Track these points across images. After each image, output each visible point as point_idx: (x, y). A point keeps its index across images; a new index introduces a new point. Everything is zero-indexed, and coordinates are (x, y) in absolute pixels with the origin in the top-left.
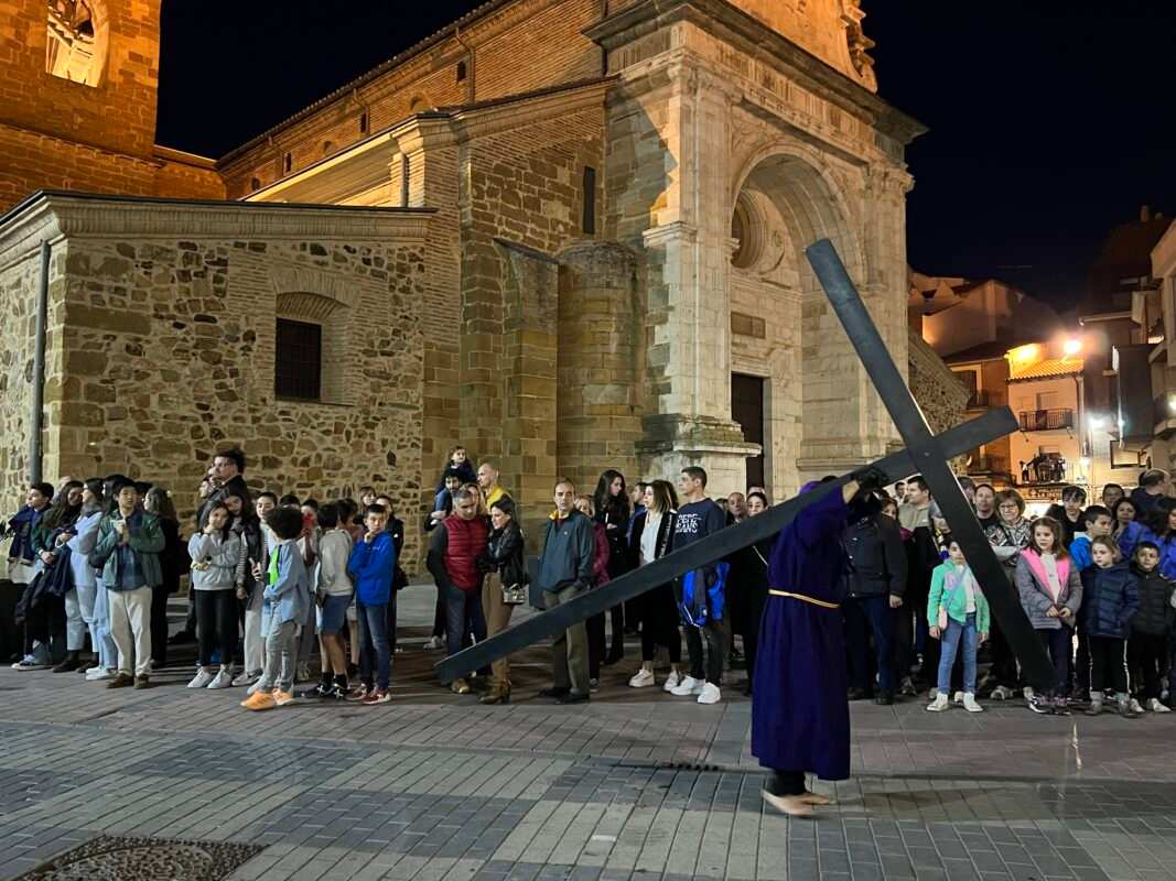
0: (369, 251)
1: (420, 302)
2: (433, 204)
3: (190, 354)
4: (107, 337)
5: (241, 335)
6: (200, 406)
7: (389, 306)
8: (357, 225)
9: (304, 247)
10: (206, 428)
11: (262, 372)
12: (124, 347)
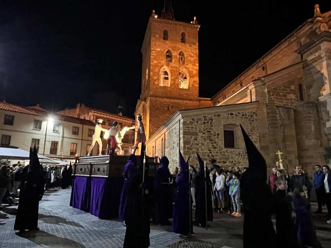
0: (243, 113)
1: (257, 123)
2: (258, 100)
3: (206, 139)
4: (191, 137)
5: (216, 135)
6: (209, 150)
7: (249, 125)
8: (240, 107)
9: (228, 114)
10: (210, 155)
11: (221, 142)
12: (194, 139)
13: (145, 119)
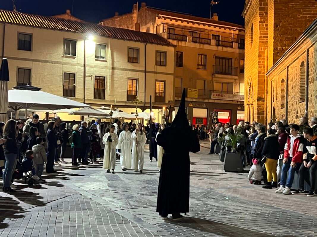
13: (264, 22)
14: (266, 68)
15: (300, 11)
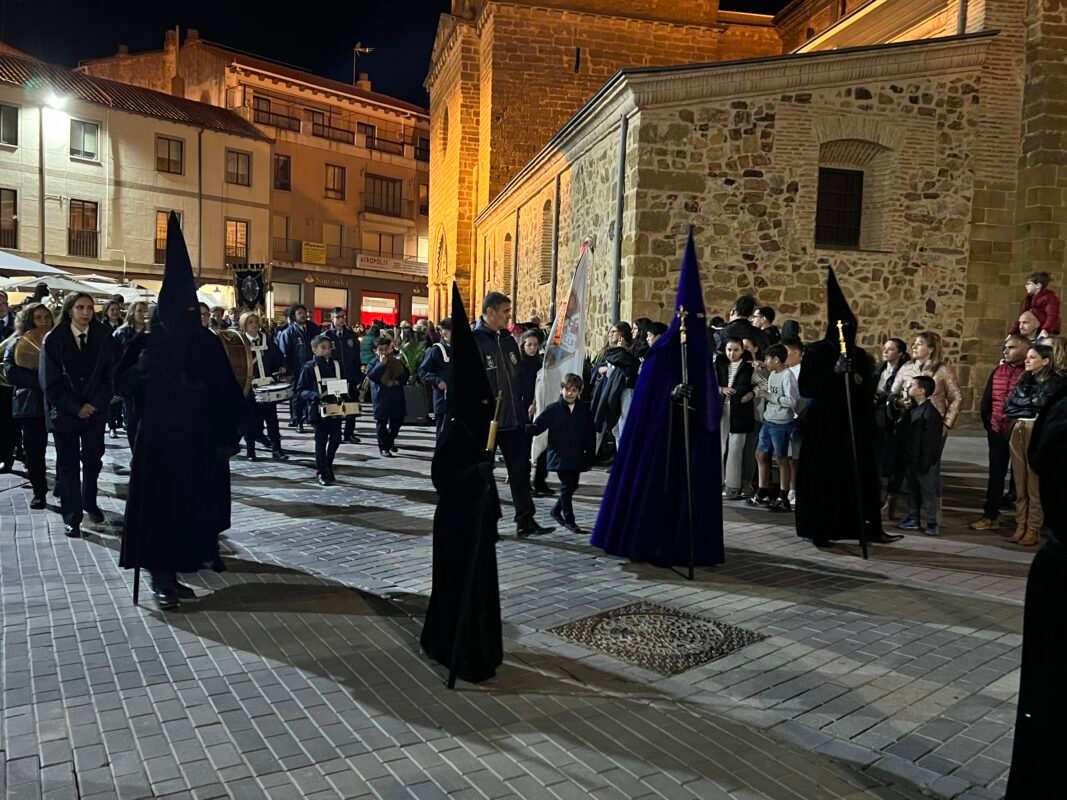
0: (918, 88)
1: (971, 138)
2: (994, 25)
3: (738, 208)
4: (670, 197)
5: (784, 187)
6: (746, 257)
7: (936, 145)
8: (907, 62)
9: (849, 92)
10: (751, 276)
11: (803, 221)
12: (683, 205)
13: (472, 107)
14: (474, 207)
15: (546, 91)
